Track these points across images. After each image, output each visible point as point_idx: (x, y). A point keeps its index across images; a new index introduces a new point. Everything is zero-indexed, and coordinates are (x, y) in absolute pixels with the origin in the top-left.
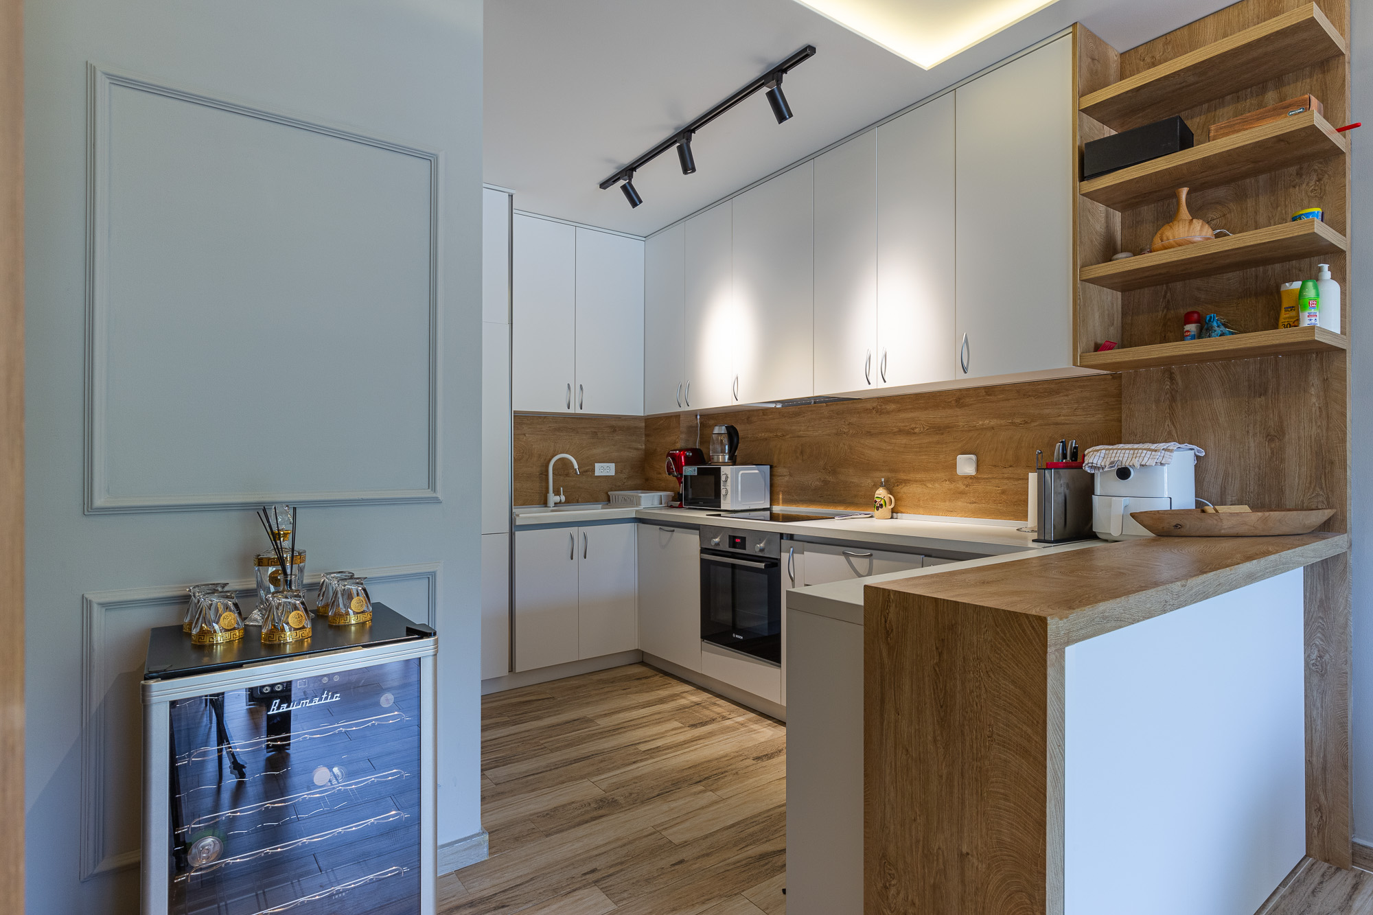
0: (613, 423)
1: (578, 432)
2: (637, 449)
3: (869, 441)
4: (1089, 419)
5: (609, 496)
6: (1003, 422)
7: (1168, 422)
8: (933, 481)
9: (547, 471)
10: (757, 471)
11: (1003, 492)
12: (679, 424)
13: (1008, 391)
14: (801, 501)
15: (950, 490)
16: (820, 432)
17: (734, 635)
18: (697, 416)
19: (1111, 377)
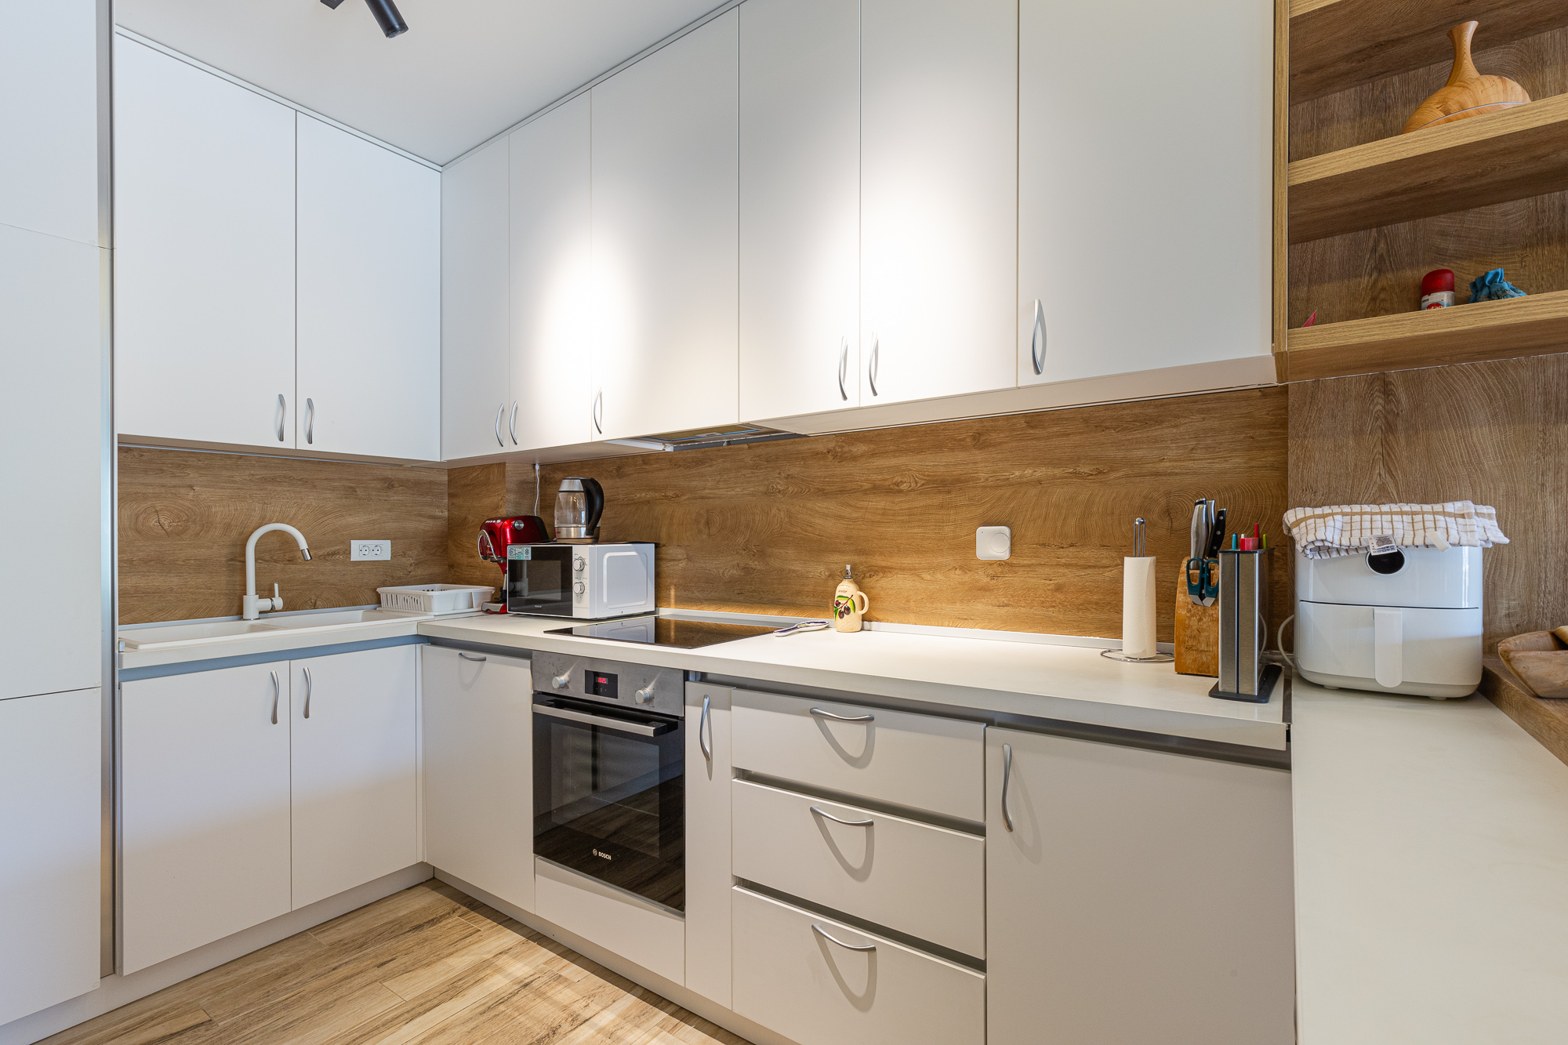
0: (389, 473)
1: (315, 487)
2: (434, 517)
3: (821, 505)
4: (1218, 466)
5: (378, 596)
6: (1057, 472)
7: (1379, 468)
8: (931, 568)
9: (243, 554)
10: (634, 553)
11: (1059, 588)
12: (504, 477)
13: (1066, 419)
14: (706, 600)
15: (963, 584)
16: (738, 489)
17: (595, 852)
18: (535, 465)
19: (1259, 394)
